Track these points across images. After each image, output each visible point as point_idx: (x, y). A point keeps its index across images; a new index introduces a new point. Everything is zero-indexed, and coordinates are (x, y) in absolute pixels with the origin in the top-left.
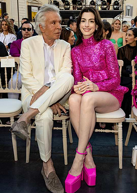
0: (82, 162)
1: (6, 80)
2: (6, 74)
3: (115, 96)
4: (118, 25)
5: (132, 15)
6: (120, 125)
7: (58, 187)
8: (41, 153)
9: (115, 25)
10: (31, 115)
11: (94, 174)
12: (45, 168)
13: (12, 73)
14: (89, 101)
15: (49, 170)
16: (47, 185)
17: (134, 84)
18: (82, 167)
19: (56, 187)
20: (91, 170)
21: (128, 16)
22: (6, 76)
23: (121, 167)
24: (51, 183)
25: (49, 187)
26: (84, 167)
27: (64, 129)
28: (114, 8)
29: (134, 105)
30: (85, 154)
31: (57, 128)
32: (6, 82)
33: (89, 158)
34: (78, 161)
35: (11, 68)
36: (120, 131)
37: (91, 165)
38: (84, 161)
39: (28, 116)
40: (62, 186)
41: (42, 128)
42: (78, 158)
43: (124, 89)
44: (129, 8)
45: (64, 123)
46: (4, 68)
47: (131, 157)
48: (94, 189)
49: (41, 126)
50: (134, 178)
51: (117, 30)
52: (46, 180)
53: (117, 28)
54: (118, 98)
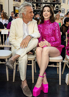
0: (42, 81)
1: (4, 40)
2: (4, 37)
3: (58, 49)
4: (58, 16)
5: (64, 13)
6: (60, 63)
7: (29, 93)
8: (21, 76)
9: (57, 17)
10: (16, 58)
11: (47, 87)
12: (23, 84)
13: (7, 37)
14: (46, 51)
15: (25, 85)
16: (24, 92)
17: (67, 44)
18: (42, 83)
19: (28, 93)
20: (46, 85)
21: (62, 13)
22: (4, 39)
23: (60, 84)
24: (26, 91)
25: (25, 93)
26: (42, 84)
27: (33, 65)
28: (56, 9)
29: (67, 54)
30: (43, 77)
31: (29, 65)
32: (4, 42)
33: (45, 79)
34: (40, 80)
35: (6, 34)
36: (60, 66)
37: (46, 82)
38: (43, 80)
39: (14, 58)
40: (31, 93)
41: (22, 64)
42: (40, 79)
43: (62, 46)
44: (63, 9)
45: (33, 62)
46: (3, 34)
47: (65, 80)
48: (47, 94)
49: (22, 63)
50: (66, 89)
51: (58, 19)
52: (23, 90)
53: (58, 18)
54: (59, 50)
